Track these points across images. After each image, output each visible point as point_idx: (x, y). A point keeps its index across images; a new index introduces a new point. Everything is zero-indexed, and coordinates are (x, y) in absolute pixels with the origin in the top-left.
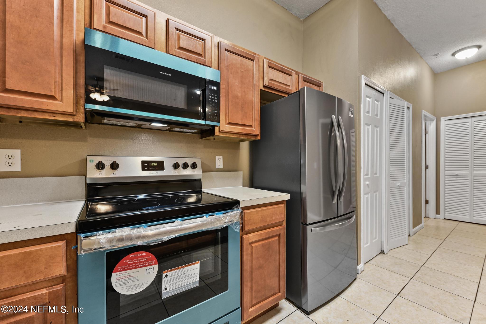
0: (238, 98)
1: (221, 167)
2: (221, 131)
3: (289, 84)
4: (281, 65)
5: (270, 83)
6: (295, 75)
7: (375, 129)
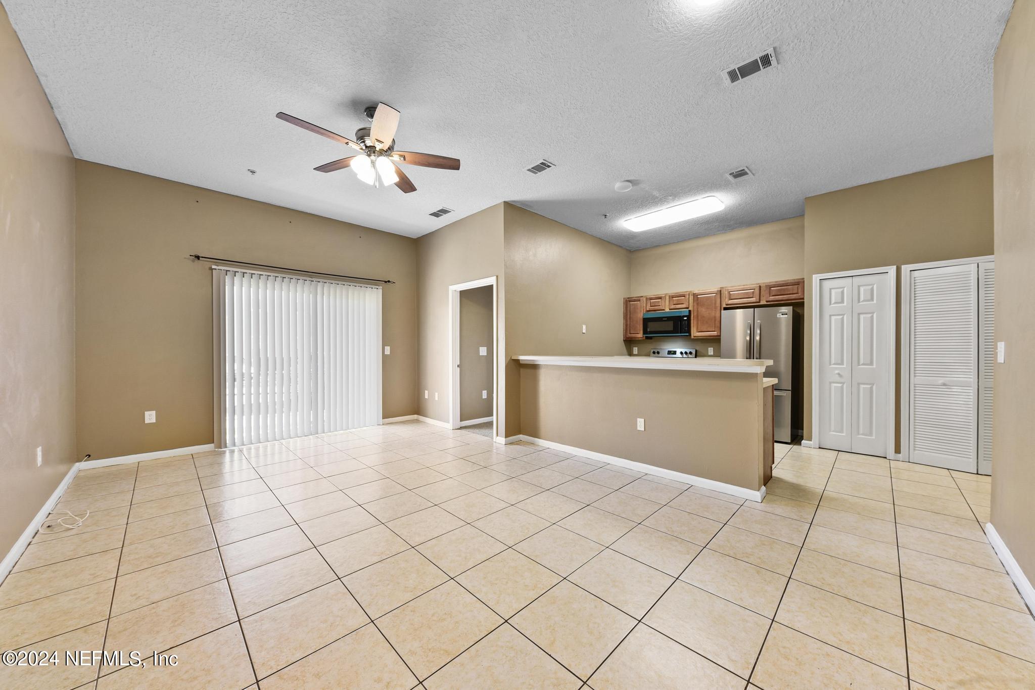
0: (703, 317)
1: (712, 354)
2: (694, 337)
3: (752, 296)
4: (744, 285)
5: (731, 302)
6: (758, 288)
7: (862, 316)
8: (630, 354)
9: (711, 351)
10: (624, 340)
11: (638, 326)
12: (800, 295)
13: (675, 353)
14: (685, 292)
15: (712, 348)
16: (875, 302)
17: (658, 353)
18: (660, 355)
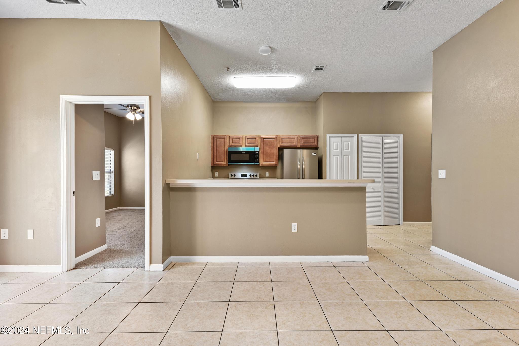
0: (268, 153)
1: (268, 176)
2: (261, 165)
3: (293, 142)
4: (289, 135)
5: (283, 144)
6: (296, 138)
7: (345, 157)
8: (214, 177)
9: (267, 174)
10: (211, 166)
11: (223, 156)
12: (315, 144)
13: (246, 175)
14: (256, 135)
15: (268, 172)
16: (349, 150)
17: (235, 176)
18: (236, 177)
